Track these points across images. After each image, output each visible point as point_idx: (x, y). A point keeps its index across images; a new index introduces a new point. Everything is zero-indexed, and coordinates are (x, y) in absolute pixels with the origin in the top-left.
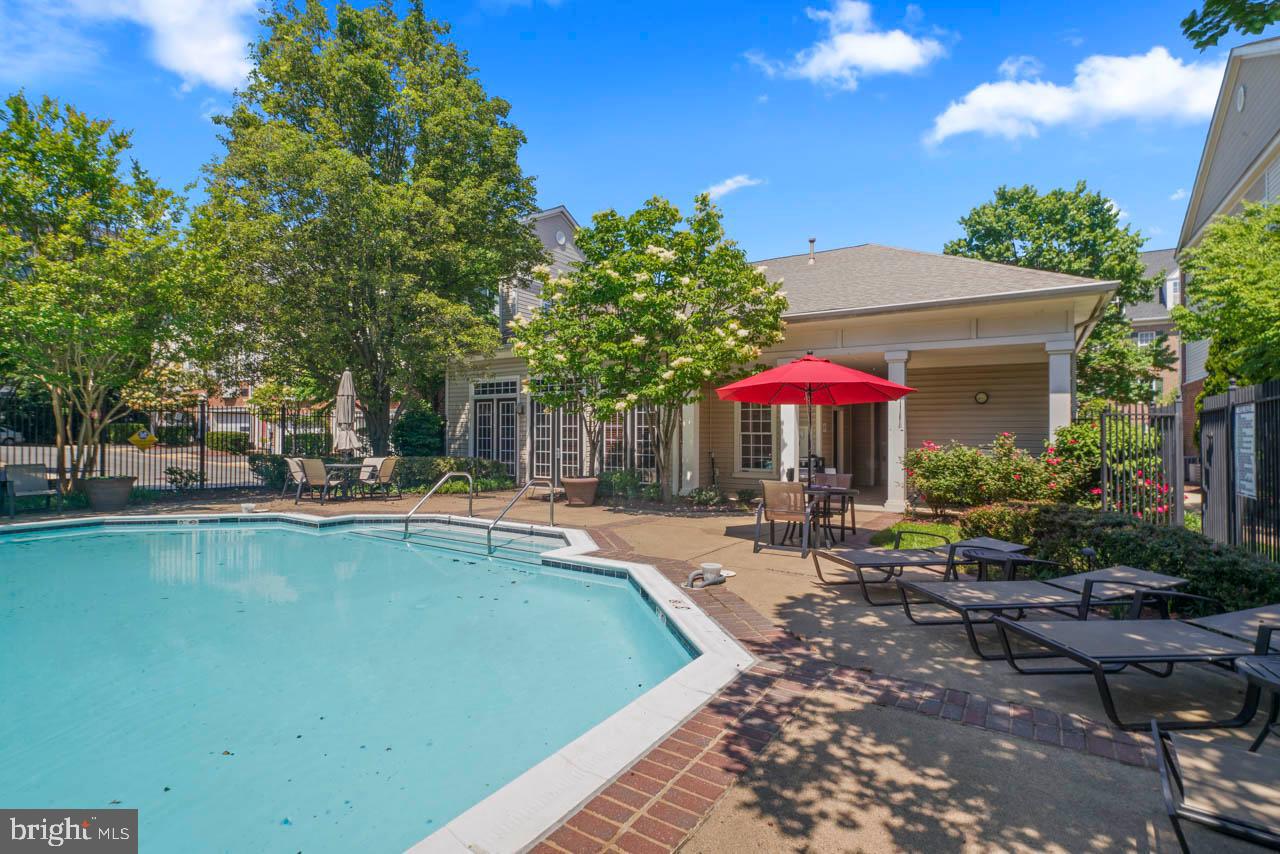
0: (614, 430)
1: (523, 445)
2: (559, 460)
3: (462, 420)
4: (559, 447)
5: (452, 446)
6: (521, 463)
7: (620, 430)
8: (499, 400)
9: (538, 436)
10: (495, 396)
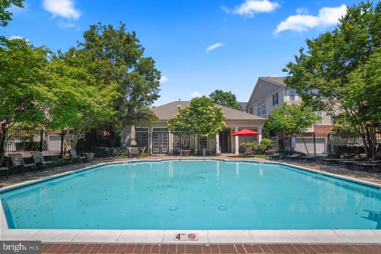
0: (177, 140)
1: (150, 144)
2: (161, 147)
3: (128, 138)
4: (161, 144)
5: (124, 145)
6: (149, 149)
7: (179, 140)
8: (141, 133)
9: (155, 142)
10: (140, 132)
